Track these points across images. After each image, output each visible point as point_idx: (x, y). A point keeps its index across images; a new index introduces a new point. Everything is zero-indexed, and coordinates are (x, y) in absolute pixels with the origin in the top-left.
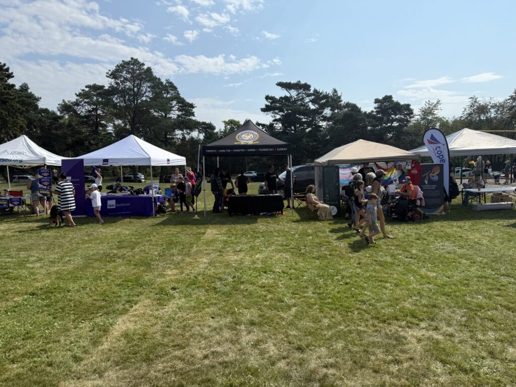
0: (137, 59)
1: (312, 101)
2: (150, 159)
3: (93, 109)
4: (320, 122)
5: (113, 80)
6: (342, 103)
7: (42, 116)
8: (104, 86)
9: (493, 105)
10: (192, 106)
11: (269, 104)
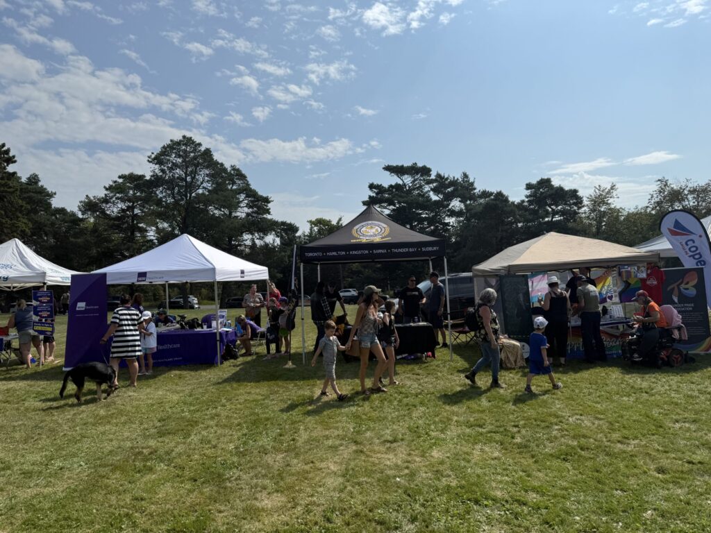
0: (191, 138)
1: (434, 190)
2: (214, 270)
3: (128, 207)
4: (446, 218)
5: (157, 166)
6: (475, 191)
7: (56, 218)
8: (144, 176)
9: (692, 189)
10: (267, 200)
11: (374, 195)
